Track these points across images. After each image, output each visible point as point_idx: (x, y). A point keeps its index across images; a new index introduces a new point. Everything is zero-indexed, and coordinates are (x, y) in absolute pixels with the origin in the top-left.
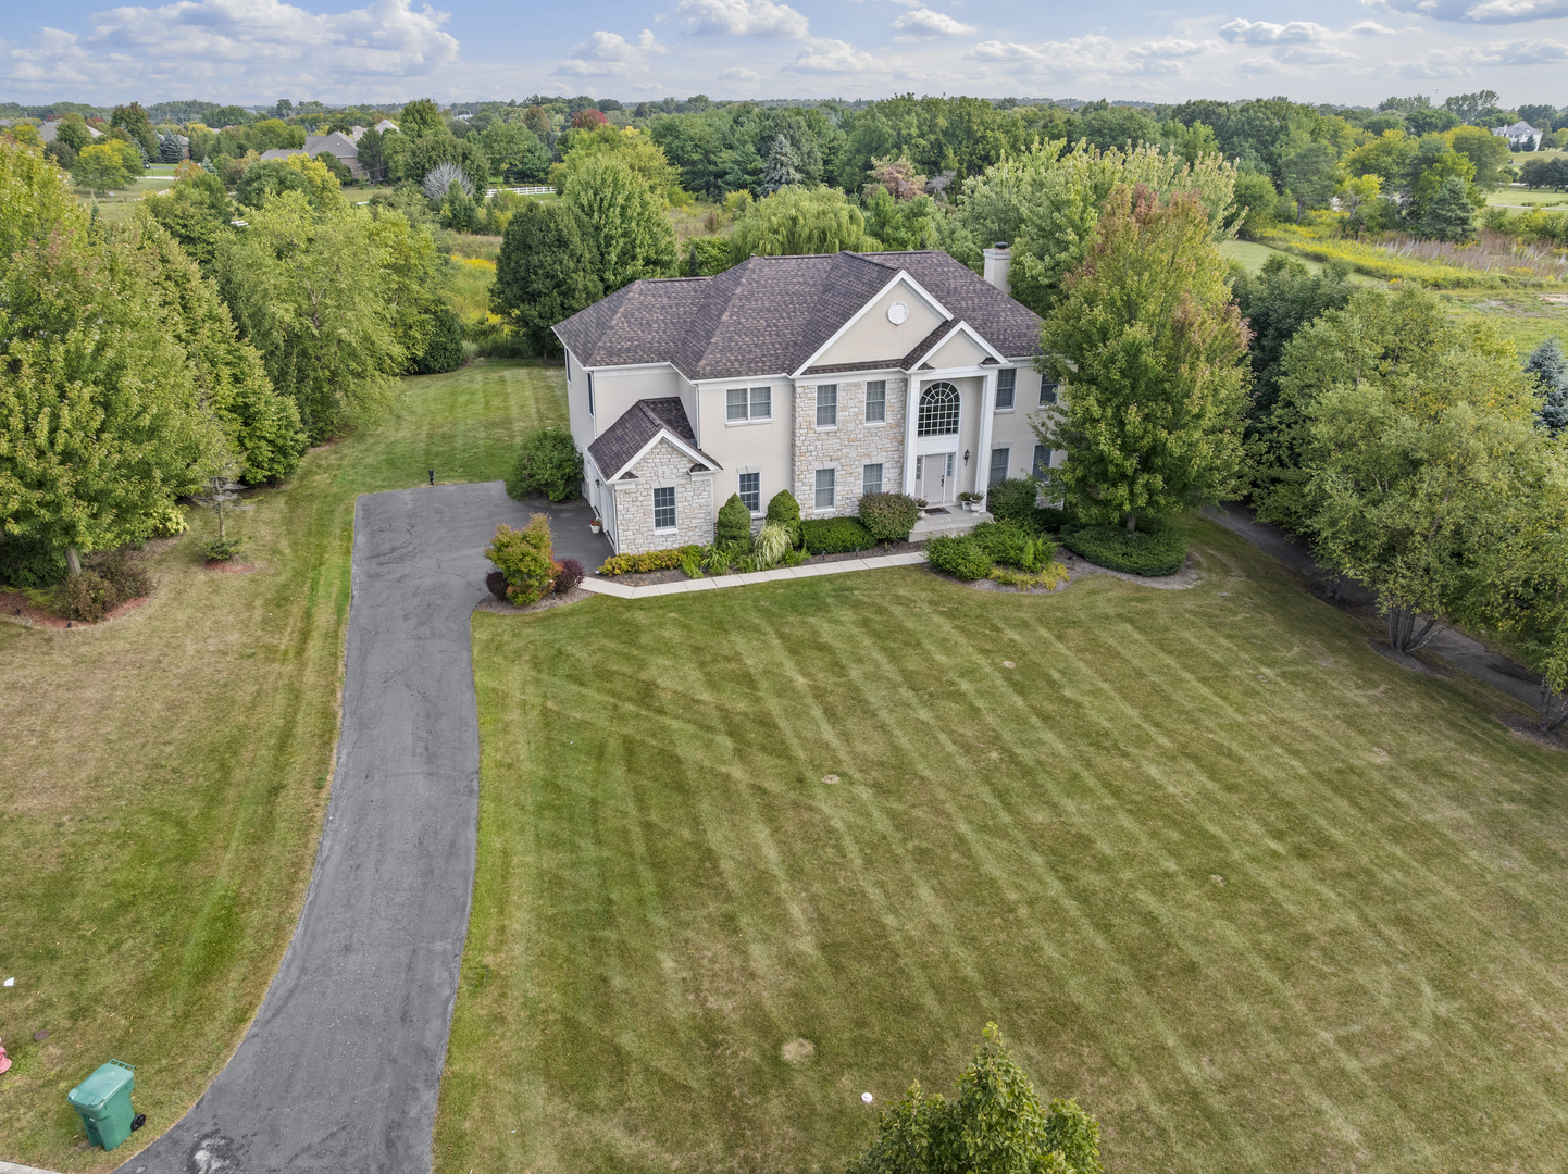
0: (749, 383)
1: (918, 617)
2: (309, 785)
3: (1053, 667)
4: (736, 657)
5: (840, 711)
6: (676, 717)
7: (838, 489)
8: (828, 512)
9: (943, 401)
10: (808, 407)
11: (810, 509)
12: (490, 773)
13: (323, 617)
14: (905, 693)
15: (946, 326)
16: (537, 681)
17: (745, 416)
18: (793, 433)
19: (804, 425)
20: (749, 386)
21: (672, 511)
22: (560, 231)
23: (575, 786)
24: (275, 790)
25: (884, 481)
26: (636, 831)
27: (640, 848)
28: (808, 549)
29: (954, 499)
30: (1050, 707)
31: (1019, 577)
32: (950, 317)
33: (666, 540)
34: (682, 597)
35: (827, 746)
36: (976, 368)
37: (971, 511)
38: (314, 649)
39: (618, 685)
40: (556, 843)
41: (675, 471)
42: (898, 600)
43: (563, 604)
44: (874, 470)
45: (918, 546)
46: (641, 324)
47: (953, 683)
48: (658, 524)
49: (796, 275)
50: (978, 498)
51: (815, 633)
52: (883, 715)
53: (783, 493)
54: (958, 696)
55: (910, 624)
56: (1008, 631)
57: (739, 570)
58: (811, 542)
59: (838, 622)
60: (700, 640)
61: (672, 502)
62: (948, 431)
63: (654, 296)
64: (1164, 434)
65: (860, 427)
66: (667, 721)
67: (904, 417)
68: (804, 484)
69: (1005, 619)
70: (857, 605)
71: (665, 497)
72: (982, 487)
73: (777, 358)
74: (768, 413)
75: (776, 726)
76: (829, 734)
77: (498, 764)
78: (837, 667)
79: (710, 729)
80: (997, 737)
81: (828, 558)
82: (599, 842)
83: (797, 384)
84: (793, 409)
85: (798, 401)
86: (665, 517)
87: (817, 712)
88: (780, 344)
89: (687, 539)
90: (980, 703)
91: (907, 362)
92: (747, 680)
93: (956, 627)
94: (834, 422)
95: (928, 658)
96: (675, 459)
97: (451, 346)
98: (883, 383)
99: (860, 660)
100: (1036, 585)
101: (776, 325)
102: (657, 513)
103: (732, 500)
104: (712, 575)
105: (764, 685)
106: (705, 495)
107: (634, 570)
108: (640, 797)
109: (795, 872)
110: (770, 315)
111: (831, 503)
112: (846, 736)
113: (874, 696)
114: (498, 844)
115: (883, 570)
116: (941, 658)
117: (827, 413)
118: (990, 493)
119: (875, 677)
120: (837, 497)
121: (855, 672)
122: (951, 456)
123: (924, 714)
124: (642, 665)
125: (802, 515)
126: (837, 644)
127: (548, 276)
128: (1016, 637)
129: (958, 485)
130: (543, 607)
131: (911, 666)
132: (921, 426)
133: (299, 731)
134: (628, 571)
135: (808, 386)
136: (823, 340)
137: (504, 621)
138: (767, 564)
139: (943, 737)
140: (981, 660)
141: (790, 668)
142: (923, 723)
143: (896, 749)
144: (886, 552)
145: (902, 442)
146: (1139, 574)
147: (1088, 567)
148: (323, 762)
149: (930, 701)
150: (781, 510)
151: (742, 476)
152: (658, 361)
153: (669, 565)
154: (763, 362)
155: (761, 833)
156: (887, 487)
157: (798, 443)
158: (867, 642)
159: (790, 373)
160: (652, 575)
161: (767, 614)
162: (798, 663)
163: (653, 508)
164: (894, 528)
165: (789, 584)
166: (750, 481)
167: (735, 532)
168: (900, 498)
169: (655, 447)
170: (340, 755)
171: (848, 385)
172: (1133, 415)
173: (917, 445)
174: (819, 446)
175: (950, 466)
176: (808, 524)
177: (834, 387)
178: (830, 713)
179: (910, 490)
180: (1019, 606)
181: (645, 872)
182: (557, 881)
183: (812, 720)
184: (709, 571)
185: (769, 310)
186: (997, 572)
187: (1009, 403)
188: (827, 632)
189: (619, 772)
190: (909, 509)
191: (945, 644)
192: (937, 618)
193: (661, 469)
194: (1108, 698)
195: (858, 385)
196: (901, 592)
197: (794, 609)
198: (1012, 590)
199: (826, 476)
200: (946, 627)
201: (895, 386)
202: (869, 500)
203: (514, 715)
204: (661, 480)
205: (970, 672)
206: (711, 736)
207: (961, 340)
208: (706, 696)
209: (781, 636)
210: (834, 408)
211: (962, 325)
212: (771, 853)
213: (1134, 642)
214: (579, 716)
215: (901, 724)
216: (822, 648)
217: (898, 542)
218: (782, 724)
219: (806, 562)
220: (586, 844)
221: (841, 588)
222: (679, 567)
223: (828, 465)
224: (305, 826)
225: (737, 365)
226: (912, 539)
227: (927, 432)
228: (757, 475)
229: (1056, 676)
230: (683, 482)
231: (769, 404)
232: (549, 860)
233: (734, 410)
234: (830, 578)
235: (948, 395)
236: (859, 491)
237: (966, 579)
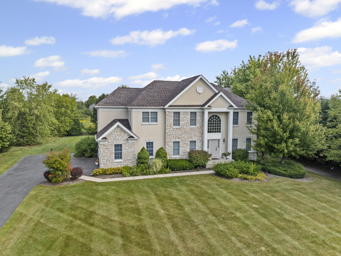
1: (213, 189)
3: (275, 207)
4: (135, 202)
5: (180, 225)
6: (98, 227)
7: (181, 149)
8: (177, 157)
9: (215, 121)
10: (170, 119)
11: (171, 156)
14: (211, 218)
15: (216, 94)
16: (43, 211)
17: (149, 121)
18: (165, 128)
19: (169, 125)
20: (150, 111)
21: (121, 153)
25: (197, 147)
28: (170, 168)
29: (220, 155)
30: (282, 224)
31: (249, 177)
32: (217, 92)
33: (118, 164)
34: (119, 182)
35: (172, 243)
36: (226, 109)
37: (227, 159)
41: (122, 138)
42: (204, 184)
43: (72, 184)
44: (193, 142)
45: (209, 169)
46: (117, 97)
47: (233, 214)
48: (116, 158)
49: (167, 85)
50: (229, 154)
51: (170, 194)
52: (201, 227)
53: (162, 148)
54: (236, 219)
55: (210, 191)
56: (251, 194)
57: (144, 174)
58: (172, 166)
59: (180, 190)
60: (121, 196)
61: (121, 150)
62: (218, 132)
63: (123, 91)
64: (298, 122)
65: (188, 127)
66: (93, 229)
67: (203, 125)
68: (169, 146)
69: (248, 190)
70: (188, 185)
71: (118, 147)
72: (230, 150)
73: (160, 103)
74: (157, 121)
75: (147, 233)
76: (174, 237)
78: (180, 207)
79: (113, 233)
80: (262, 239)
81: (177, 172)
83: (167, 110)
84: (165, 120)
85: (167, 117)
86: (118, 156)
87: (169, 226)
88: (161, 100)
89: (126, 164)
90: (247, 222)
91: (203, 105)
92: (138, 211)
93: (229, 192)
94: (179, 125)
95: (219, 203)
96: (122, 134)
98: (195, 113)
99: (190, 204)
100: (256, 180)
101: (160, 95)
102: (115, 154)
103: (143, 149)
104: (133, 176)
105: (145, 213)
106: (133, 148)
107: (104, 174)
110: (158, 93)
111: (179, 154)
112: (182, 238)
113: (197, 219)
115: (198, 175)
116: (225, 204)
117: (177, 122)
118: (233, 153)
119: (197, 210)
120: (180, 152)
121: (187, 209)
122: (219, 140)
123: (221, 227)
125: (168, 158)
126: (179, 198)
128: (255, 196)
129: (222, 150)
130: (64, 184)
131: (212, 206)
132: (208, 129)
134: (102, 174)
135: (170, 112)
136: (175, 96)
138: (154, 172)
139: (233, 239)
140: (243, 204)
141: (158, 207)
142: (222, 231)
143: (209, 245)
144: (198, 170)
145: (202, 134)
146: (291, 177)
147: (272, 176)
149: (223, 221)
150: (161, 154)
151: (147, 143)
152: (121, 106)
153: (118, 172)
154: (155, 104)
156: (198, 148)
157: (167, 131)
158: (192, 197)
159: (164, 106)
160: (111, 176)
161: (152, 188)
162: (162, 205)
163: (114, 151)
164: (201, 161)
165: (162, 179)
166: (150, 144)
167: (143, 161)
168: (202, 151)
169: (115, 129)
171: (184, 112)
172: (285, 116)
173: (207, 136)
174: (174, 133)
175: (219, 144)
176: (170, 160)
177: (179, 113)
178: (175, 226)
179: (206, 149)
180: (252, 186)
183: (166, 230)
184: (132, 175)
185: (158, 92)
186: (240, 175)
187: (237, 123)
188: (175, 194)
190: (206, 156)
191: (225, 198)
192: (220, 189)
193: (117, 137)
194: (306, 219)
195: (187, 113)
196: (205, 181)
197: (163, 186)
198: (247, 181)
199: (177, 143)
200: (225, 192)
201: (200, 114)
202: (192, 153)
203: (22, 225)
204: (117, 141)
205: (239, 209)
206: (112, 237)
207: (221, 99)
208: (116, 218)
209: (156, 195)
210: (179, 120)
211: (221, 93)
213: (305, 198)
214: (51, 226)
215: (211, 231)
216: (173, 199)
217: (203, 167)
218: (150, 231)
219: (169, 172)
221: (181, 180)
222: (121, 173)
223: (177, 140)
225: (146, 104)
226: (207, 167)
227: (211, 132)
228: (152, 143)
229: (278, 210)
230: (125, 142)
231: (157, 118)
233: (145, 119)
234: (178, 177)
235: (217, 119)
236: (188, 150)
237: (229, 177)
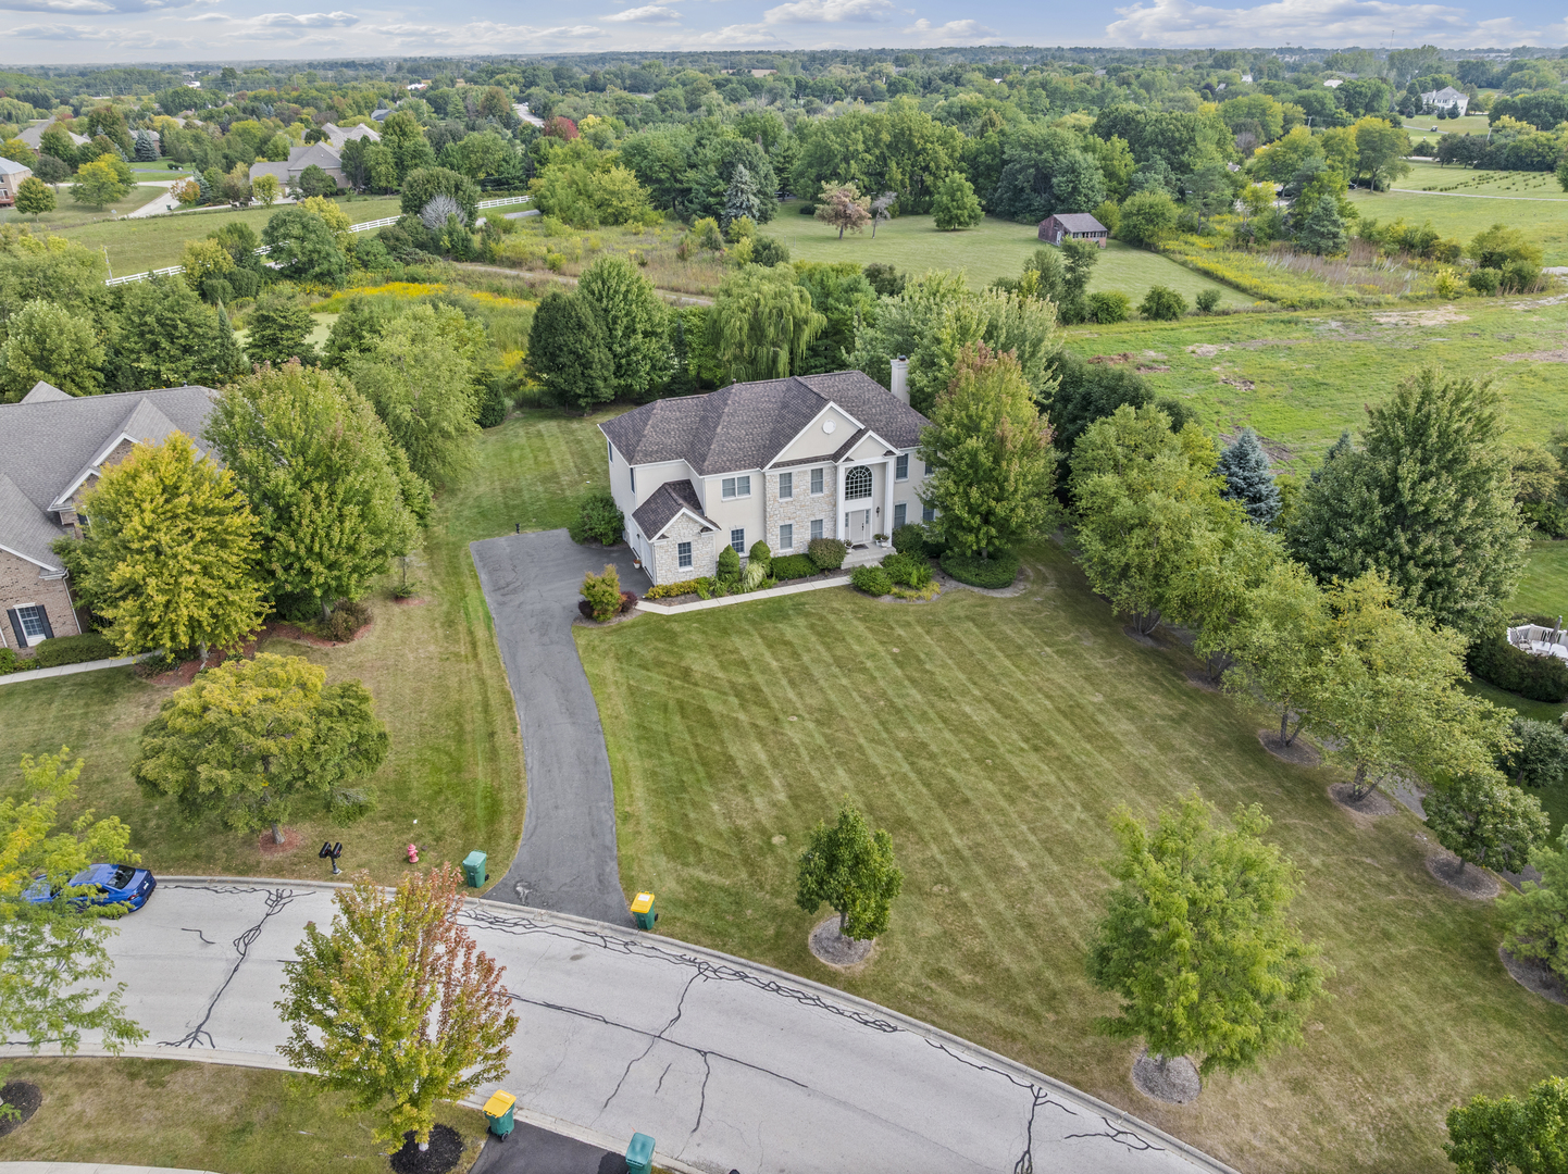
0: (736, 475)
1: (844, 621)
2: (509, 731)
3: (922, 651)
4: (735, 651)
5: (798, 681)
6: (705, 687)
7: (794, 537)
8: (788, 552)
9: (861, 478)
10: (774, 487)
11: (777, 550)
12: (606, 721)
13: (481, 633)
14: (835, 670)
15: (860, 433)
16: (622, 669)
17: (734, 494)
18: (765, 503)
19: (772, 499)
20: (736, 477)
21: (690, 557)
22: (579, 318)
23: (654, 727)
24: (492, 735)
25: (824, 530)
26: (691, 748)
27: (694, 756)
28: (776, 577)
29: (871, 538)
30: (916, 675)
31: (908, 593)
32: (862, 427)
33: (686, 575)
34: (699, 613)
35: (790, 701)
36: (881, 457)
37: (882, 547)
38: (482, 652)
39: (669, 670)
40: (650, 756)
41: (691, 532)
42: (833, 611)
43: (627, 619)
44: (818, 523)
45: (847, 572)
46: (664, 433)
47: (862, 663)
48: (681, 565)
50: (886, 539)
51: (782, 634)
52: (822, 682)
53: (760, 540)
54: (864, 670)
55: (839, 627)
56: (898, 629)
57: (734, 593)
58: (779, 572)
59: (796, 626)
60: (714, 641)
61: (689, 551)
62: (865, 495)
63: (670, 411)
64: (993, 503)
65: (808, 497)
66: (700, 690)
67: (835, 490)
68: (772, 535)
69: (897, 622)
70: (807, 615)
71: (685, 549)
72: (889, 531)
73: (754, 457)
74: (749, 492)
75: (761, 691)
76: (791, 694)
77: (610, 717)
78: (795, 655)
79: (725, 694)
80: (885, 693)
81: (789, 583)
82: (672, 754)
83: (768, 473)
84: (764, 489)
85: (767, 484)
86: (685, 560)
87: (784, 682)
88: (755, 447)
89: (699, 573)
90: (877, 674)
91: (836, 457)
92: (743, 664)
93: (867, 627)
94: (790, 495)
95: (849, 648)
96: (691, 525)
98: (822, 470)
99: (809, 651)
100: (919, 598)
101: (751, 434)
102: (680, 558)
103: (727, 549)
104: (717, 597)
105: (753, 667)
106: (710, 546)
107: (667, 595)
108: (690, 730)
109: (775, 764)
110: (748, 427)
111: (790, 546)
112: (801, 695)
113: (817, 671)
114: (619, 757)
115: (824, 590)
116: (856, 647)
117: (786, 488)
118: (894, 534)
119: (817, 661)
120: (794, 542)
121: (806, 658)
122: (868, 511)
123: (844, 681)
124: (681, 658)
125: (772, 555)
126: (795, 641)
127: (571, 352)
128: (903, 633)
129: (873, 529)
130: (615, 622)
131: (839, 653)
132: (847, 494)
133: (492, 702)
134: (663, 596)
135: (773, 475)
136: (783, 446)
138: (751, 589)
139: (854, 694)
140: (880, 648)
141: (768, 657)
142: (844, 686)
143: (828, 701)
144: (826, 577)
145: (835, 505)
146: (985, 587)
147: (953, 583)
148: (512, 719)
149: (849, 673)
150: (757, 553)
151: (733, 532)
152: (677, 459)
153: (690, 592)
154: (745, 461)
155: (757, 747)
156: (826, 534)
157: (768, 510)
158: (814, 639)
159: (762, 468)
160: (680, 599)
161: (753, 622)
162: (772, 653)
163: (678, 555)
164: (830, 561)
165: (765, 602)
166: (738, 534)
167: (730, 568)
168: (835, 542)
169: (679, 519)
170: (520, 715)
171: (799, 473)
173: (845, 506)
174: (781, 510)
175: (867, 518)
176: (775, 560)
177: (790, 474)
178: (792, 683)
179: (841, 536)
180: (906, 612)
181: (699, 768)
182: (654, 774)
183: (782, 687)
184: (714, 594)
185: (747, 423)
186: (895, 590)
187: (905, 475)
188: (789, 633)
189: (677, 718)
190: (839, 549)
191: (859, 639)
192: (855, 622)
193: (682, 532)
195: (805, 472)
196: (835, 605)
197: (769, 618)
198: (901, 602)
199: (787, 529)
200: (861, 627)
201: (829, 471)
202: (815, 542)
203: (612, 689)
204: (683, 538)
205: (872, 656)
206: (726, 698)
207: (869, 443)
208: (720, 675)
209: (762, 637)
210: (790, 487)
211: (870, 433)
212: (762, 757)
213: (973, 634)
214: (650, 688)
215: (831, 687)
216: (787, 643)
217: (834, 570)
218: (765, 689)
219: (775, 586)
220: (666, 755)
221: (797, 603)
222: (695, 592)
223: (788, 522)
224: (515, 752)
225: (728, 463)
226: (843, 568)
227: (851, 497)
228: (742, 530)
229: (922, 656)
230: (696, 538)
231: (749, 487)
232: (648, 764)
233: (727, 491)
234: (790, 597)
235: (864, 473)
236: (808, 537)
237: (875, 595)
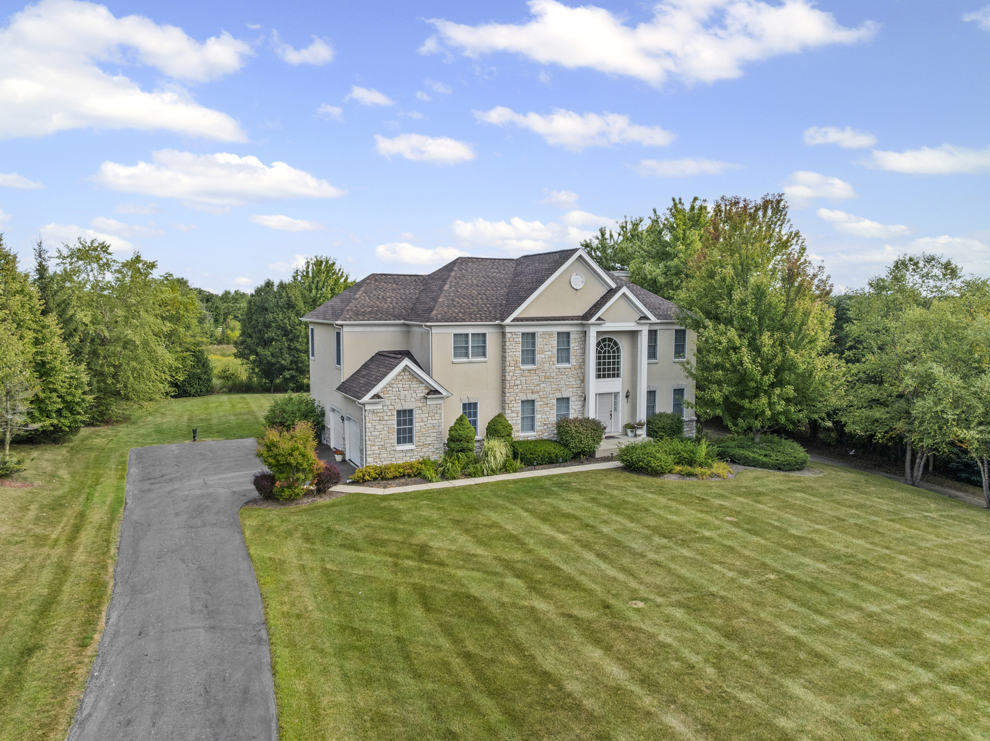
0: (470, 329)
1: (634, 495)
2: (71, 643)
3: (768, 518)
4: (495, 525)
5: (611, 555)
6: (458, 567)
7: (538, 416)
8: (530, 435)
9: (609, 352)
10: (515, 350)
11: (519, 434)
12: (277, 623)
13: (97, 515)
14: (660, 540)
15: (611, 292)
16: (313, 551)
17: (467, 355)
18: (503, 370)
19: (513, 363)
20: (470, 331)
21: (411, 430)
23: (374, 628)
25: (572, 411)
26: (456, 662)
27: (468, 678)
28: (522, 460)
29: (620, 429)
30: (791, 542)
31: (698, 470)
32: (614, 286)
33: (405, 454)
34: (428, 492)
35: (615, 580)
36: (634, 324)
37: (636, 435)
38: (86, 537)
39: (394, 549)
40: (368, 681)
41: (414, 395)
42: (610, 487)
43: (321, 501)
44: (564, 401)
45: (606, 459)
46: (378, 298)
47: (696, 532)
48: (400, 441)
49: (492, 268)
50: (640, 425)
51: (556, 507)
52: (651, 555)
53: (499, 416)
54: (707, 540)
55: (631, 499)
56: (713, 500)
57: (469, 475)
58: (523, 455)
59: (570, 501)
60: (457, 516)
61: (411, 422)
62: (614, 376)
63: (385, 283)
64: (792, 353)
65: (553, 367)
66: (451, 570)
67: (584, 361)
68: (512, 412)
69: (705, 494)
70: (579, 491)
71: (405, 416)
72: (642, 416)
73: (490, 312)
74: (484, 355)
76: (611, 571)
77: (285, 615)
78: (588, 527)
79: (496, 574)
80: (764, 565)
81: (537, 467)
82: (417, 675)
83: (508, 330)
84: (504, 351)
85: (508, 344)
86: (405, 435)
87: (590, 557)
88: (490, 304)
89: (422, 454)
90: (729, 543)
91: (587, 316)
92: (512, 539)
93: (669, 499)
94: (533, 362)
95: (661, 518)
96: (415, 385)
97: (204, 377)
98: (568, 334)
99: (605, 522)
100: (713, 475)
101: (484, 294)
102: (399, 431)
103: (463, 418)
104: (447, 479)
105: (530, 541)
106: (437, 416)
107: (381, 477)
108: (448, 631)
109: (651, 686)
110: (479, 288)
111: (533, 429)
112: (628, 572)
113: (634, 544)
114: (300, 686)
115: (587, 472)
116: (674, 518)
117: (529, 355)
118: (649, 422)
119: (626, 532)
120: (537, 424)
121: (606, 530)
122: (616, 394)
123: (687, 553)
124: (411, 534)
125: (513, 436)
126: (578, 513)
128: (723, 503)
129: (622, 418)
130: (306, 503)
131: (652, 523)
132: (599, 370)
133: (65, 597)
134: (375, 479)
135: (515, 333)
136: (524, 299)
137: (273, 514)
138: (492, 470)
140: (708, 518)
141: (547, 529)
142: (692, 558)
143: (680, 577)
145: (583, 380)
146: (779, 469)
148: (90, 624)
149: (685, 544)
150: (497, 428)
151: (464, 405)
152: (394, 320)
153: (414, 473)
154: (480, 314)
155: (595, 654)
156: (575, 414)
157: (508, 378)
158: (603, 511)
159: (503, 320)
160: (397, 481)
161: (508, 499)
163: (395, 426)
165: (515, 482)
166: (470, 409)
167: (465, 445)
168: (590, 420)
169: (399, 374)
170: (108, 618)
171: (544, 333)
172: (766, 339)
173: (596, 386)
174: (522, 381)
175: (616, 403)
176: (519, 443)
177: (533, 335)
178: (602, 556)
179: (592, 414)
180: (709, 487)
181: (485, 702)
182: (382, 719)
183: (589, 562)
184: (444, 476)
185: (477, 285)
186: (678, 468)
187: (656, 356)
188: (564, 507)
189: (418, 612)
190: (596, 429)
191: (668, 509)
192: (650, 495)
193: (403, 393)
194: (830, 534)
195: (550, 334)
196: (610, 483)
197: (529, 495)
198: (695, 479)
199: (529, 404)
200: (662, 500)
201: (577, 336)
202: (563, 426)
203: (295, 576)
204: (403, 402)
205: (705, 525)
206: (500, 579)
207: (623, 303)
209: (528, 510)
210: (533, 351)
211: (624, 290)
212: (616, 672)
213: (817, 502)
214: (361, 573)
215: (672, 560)
216: (568, 516)
217: (590, 456)
218: (563, 567)
219: (521, 470)
220: (401, 678)
221: (560, 482)
222: (418, 475)
223: (531, 397)
225: (460, 315)
226: (598, 455)
228: (475, 404)
229: (776, 523)
230: (421, 405)
231: (484, 347)
232: (364, 699)
233: (458, 351)
234: (547, 478)
235: (612, 348)
236: (553, 419)
237: (656, 473)
